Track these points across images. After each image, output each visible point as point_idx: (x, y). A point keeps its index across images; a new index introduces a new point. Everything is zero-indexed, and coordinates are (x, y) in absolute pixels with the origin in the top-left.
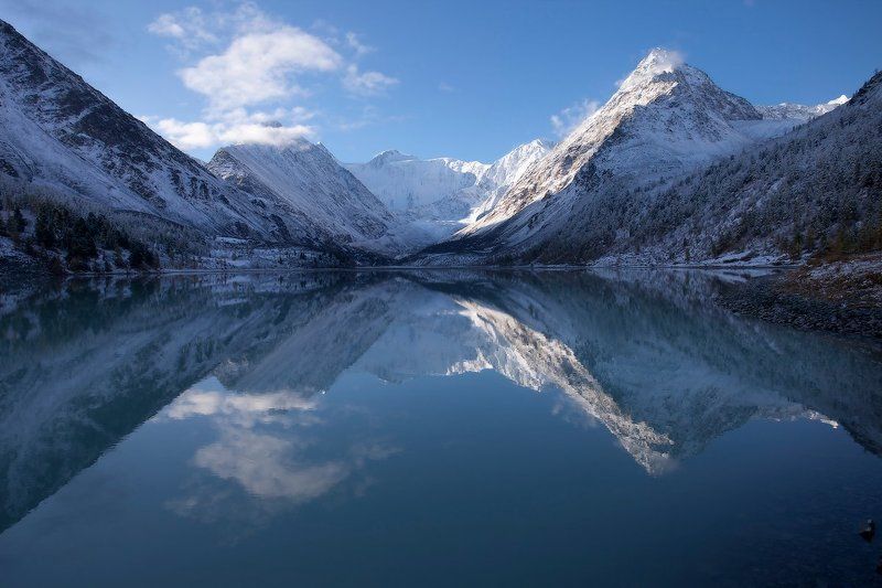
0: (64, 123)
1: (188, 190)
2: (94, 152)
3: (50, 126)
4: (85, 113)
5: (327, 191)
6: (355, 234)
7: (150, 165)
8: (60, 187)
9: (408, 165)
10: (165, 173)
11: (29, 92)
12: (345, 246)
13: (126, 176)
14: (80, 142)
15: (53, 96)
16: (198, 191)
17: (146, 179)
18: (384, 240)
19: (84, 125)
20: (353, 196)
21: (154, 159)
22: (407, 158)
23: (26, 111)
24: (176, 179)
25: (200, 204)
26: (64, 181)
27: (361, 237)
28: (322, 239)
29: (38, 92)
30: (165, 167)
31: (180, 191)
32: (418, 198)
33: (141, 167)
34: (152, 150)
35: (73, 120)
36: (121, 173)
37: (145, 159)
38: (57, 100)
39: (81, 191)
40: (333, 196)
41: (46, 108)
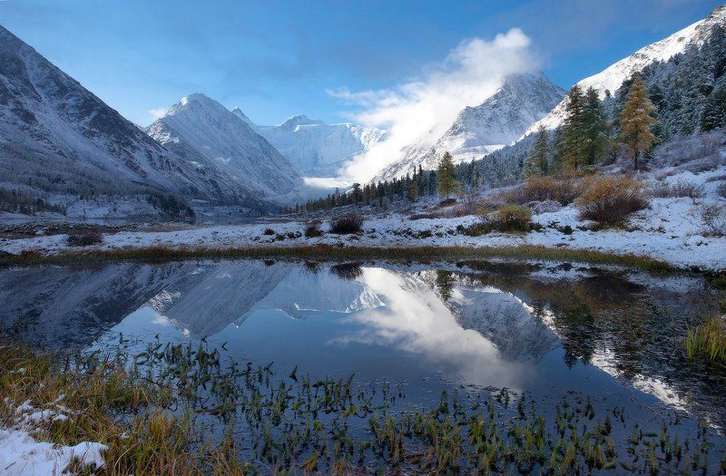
0: (83, 122)
1: (158, 165)
2: (102, 141)
3: (74, 124)
4: (94, 114)
5: (245, 154)
6: (267, 190)
7: (134, 148)
8: (90, 166)
9: (314, 129)
10: (143, 154)
11: (60, 102)
12: (260, 201)
13: (122, 157)
14: (92, 134)
15: (74, 103)
16: (164, 165)
17: (133, 157)
18: (291, 195)
19: (94, 123)
20: (266, 158)
21: (135, 143)
22: (314, 122)
23: (60, 115)
24: (150, 158)
25: (166, 174)
26: (91, 162)
27: (273, 193)
28: (244, 196)
29: (64, 101)
30: (142, 149)
31: (153, 165)
32: (322, 158)
33: (129, 149)
34: (133, 137)
35: (88, 119)
36: (119, 155)
37: (129, 144)
38: (77, 107)
39: (103, 168)
40: (250, 158)
41: (71, 112)
